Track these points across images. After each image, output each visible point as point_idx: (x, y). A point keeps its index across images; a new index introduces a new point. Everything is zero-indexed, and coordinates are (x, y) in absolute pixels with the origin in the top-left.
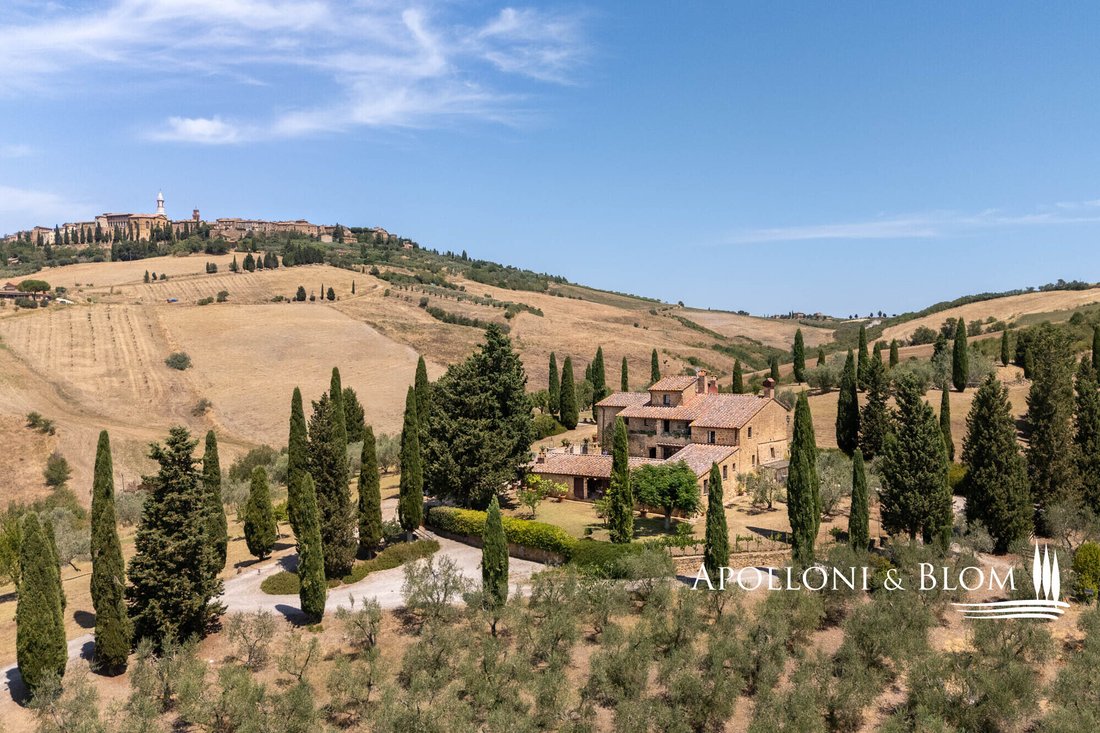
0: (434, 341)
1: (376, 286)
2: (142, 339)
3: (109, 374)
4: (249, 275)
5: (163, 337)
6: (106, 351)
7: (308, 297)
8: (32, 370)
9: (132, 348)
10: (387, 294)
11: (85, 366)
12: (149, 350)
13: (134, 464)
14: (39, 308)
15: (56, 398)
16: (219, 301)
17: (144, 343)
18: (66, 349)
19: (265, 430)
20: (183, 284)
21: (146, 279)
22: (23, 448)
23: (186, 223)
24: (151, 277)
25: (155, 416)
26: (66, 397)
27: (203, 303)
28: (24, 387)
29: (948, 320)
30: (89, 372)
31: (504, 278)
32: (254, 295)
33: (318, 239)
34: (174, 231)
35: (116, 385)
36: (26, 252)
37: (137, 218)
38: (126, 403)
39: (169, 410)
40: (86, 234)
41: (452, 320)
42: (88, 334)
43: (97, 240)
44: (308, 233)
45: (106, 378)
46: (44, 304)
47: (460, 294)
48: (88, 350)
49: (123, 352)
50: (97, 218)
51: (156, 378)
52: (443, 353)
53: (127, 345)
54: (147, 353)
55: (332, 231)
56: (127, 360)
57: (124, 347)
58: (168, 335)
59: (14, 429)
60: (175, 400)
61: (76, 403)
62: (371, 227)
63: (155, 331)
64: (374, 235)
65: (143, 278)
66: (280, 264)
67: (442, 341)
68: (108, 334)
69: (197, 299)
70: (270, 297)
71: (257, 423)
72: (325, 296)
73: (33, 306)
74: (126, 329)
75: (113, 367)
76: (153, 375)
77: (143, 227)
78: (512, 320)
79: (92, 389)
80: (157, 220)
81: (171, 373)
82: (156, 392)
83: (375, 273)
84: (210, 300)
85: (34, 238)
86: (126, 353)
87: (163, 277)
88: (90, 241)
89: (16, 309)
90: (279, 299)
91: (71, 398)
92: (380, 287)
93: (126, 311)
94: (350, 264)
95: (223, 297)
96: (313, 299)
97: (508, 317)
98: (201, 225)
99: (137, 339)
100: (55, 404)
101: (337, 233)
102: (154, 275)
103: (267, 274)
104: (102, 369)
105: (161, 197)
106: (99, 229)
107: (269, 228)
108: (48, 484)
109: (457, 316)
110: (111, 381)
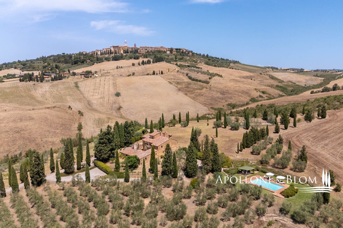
0: (185, 87)
1: (175, 69)
2: (111, 87)
3: (101, 98)
4: (143, 66)
5: (116, 86)
6: (102, 91)
7: (156, 73)
8: (84, 97)
9: (108, 90)
10: (178, 71)
11: (96, 96)
12: (112, 91)
13: (97, 125)
14: (90, 78)
15: (87, 105)
16: (133, 75)
17: (111, 89)
18: (93, 90)
19: (133, 115)
20: (126, 69)
21: (117, 68)
22: (76, 119)
23: (132, 48)
24: (118, 67)
25: (109, 110)
26: (89, 105)
27: (129, 76)
28: (81, 102)
29: (335, 84)
30: (96, 97)
31: (216, 63)
32: (143, 73)
33: (166, 52)
34: (129, 50)
35: (101, 101)
36: (92, 59)
37: (120, 47)
38: (103, 106)
39: (112, 109)
40: (108, 52)
41: (193, 80)
42: (99, 86)
43: (110, 54)
44: (164, 50)
45: (100, 99)
46: (91, 77)
47: (199, 71)
48: (98, 91)
49: (105, 91)
50: (111, 47)
51: (111, 99)
52: (187, 91)
53: (107, 89)
54: (111, 91)
55: (170, 50)
56: (106, 93)
57: (106, 90)
58: (118, 86)
59: (75, 114)
60: (114, 106)
61: (91, 106)
62: (181, 48)
63: (115, 85)
64: (181, 51)
65: (116, 67)
66: (152, 62)
67: (187, 87)
68: (104, 86)
69: (127, 75)
70: (146, 73)
71: (131, 113)
72: (160, 73)
73: (88, 77)
74: (108, 84)
75: (102, 96)
76: (111, 98)
77: (121, 49)
78: (211, 80)
79: (96, 102)
80: (125, 47)
81: (115, 98)
82: (110, 103)
83: (177, 64)
84: (130, 75)
85: (96, 53)
86: (106, 92)
87: (121, 67)
88: (109, 54)
89: (84, 79)
90: (148, 74)
91: (91, 105)
92: (177, 69)
93: (109, 78)
94: (170, 62)
95: (134, 74)
96: (157, 74)
97: (210, 78)
98: (136, 48)
99: (110, 88)
100: (87, 107)
101: (171, 50)
102: (119, 67)
103: (147, 66)
104: (99, 97)
105: (126, 41)
106: (111, 50)
107: (153, 49)
108: (78, 130)
109: (195, 78)
110: (101, 100)
